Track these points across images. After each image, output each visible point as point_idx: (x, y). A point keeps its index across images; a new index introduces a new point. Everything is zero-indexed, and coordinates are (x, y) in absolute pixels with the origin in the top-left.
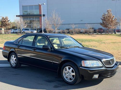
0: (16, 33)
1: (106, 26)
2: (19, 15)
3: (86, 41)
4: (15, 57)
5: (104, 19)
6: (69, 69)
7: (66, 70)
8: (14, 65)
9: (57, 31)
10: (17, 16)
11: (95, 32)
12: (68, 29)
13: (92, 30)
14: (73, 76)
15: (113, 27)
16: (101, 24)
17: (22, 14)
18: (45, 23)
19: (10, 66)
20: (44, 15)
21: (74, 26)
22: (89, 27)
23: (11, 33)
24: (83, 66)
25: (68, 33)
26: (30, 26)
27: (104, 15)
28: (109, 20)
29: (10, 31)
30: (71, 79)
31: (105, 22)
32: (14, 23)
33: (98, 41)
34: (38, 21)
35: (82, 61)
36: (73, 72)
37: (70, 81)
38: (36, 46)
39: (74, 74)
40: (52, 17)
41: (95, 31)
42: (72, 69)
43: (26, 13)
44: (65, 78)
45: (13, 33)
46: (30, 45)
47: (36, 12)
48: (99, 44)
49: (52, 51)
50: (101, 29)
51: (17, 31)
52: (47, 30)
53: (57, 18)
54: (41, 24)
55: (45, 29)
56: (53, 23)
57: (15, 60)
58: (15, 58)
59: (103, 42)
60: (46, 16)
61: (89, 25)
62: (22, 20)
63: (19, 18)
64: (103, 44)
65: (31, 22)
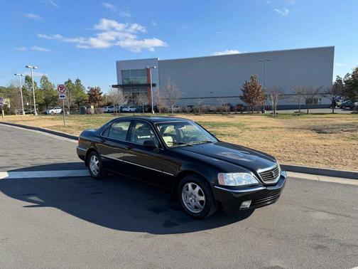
0: (112, 112)
1: (248, 101)
2: (117, 84)
3: (219, 125)
4: (96, 160)
5: (246, 90)
6: (194, 187)
7: (188, 190)
8: (95, 174)
9: (174, 109)
10: (113, 86)
11: (233, 111)
12: (191, 107)
13: (227, 108)
14: (201, 202)
15: (259, 103)
16: (241, 98)
17: (121, 83)
18: (156, 96)
19: (89, 174)
20: (154, 85)
21: (199, 102)
22: (222, 103)
23: (105, 112)
24: (220, 183)
25: (191, 111)
26: (133, 101)
27: (246, 83)
28: (254, 91)
29: (103, 109)
30: (196, 207)
31: (247, 94)
32: (109, 97)
33: (238, 126)
34: (146, 93)
35: (219, 174)
36: (200, 193)
37: (195, 211)
38: (133, 141)
39: (203, 198)
40: (167, 88)
41: (232, 109)
42: (198, 188)
43: (126, 82)
44: (186, 205)
45: (108, 112)
46: (123, 139)
47: (143, 81)
48: (240, 131)
49: (161, 152)
50: (241, 105)
51: (114, 109)
52: (159, 108)
53: (174, 89)
54: (150, 99)
55: (156, 106)
56: (168, 96)
57: (98, 164)
58: (98, 162)
59: (246, 127)
60: (158, 86)
61: (222, 100)
62: (121, 93)
63: (117, 89)
64: (247, 131)
65: (134, 96)
